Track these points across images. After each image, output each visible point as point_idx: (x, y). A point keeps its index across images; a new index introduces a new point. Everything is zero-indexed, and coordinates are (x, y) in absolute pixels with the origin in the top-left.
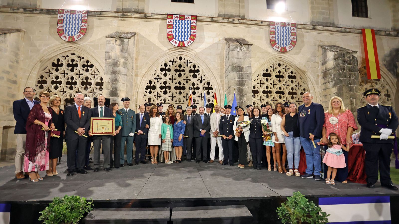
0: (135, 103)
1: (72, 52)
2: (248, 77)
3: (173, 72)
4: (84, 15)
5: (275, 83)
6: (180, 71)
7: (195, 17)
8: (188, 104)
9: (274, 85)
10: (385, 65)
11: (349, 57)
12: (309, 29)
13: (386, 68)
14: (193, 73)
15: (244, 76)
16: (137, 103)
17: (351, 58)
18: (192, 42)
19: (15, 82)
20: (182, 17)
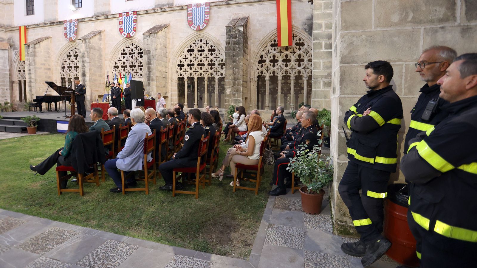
1: (75, 47)
2: (154, 57)
3: (128, 54)
4: (76, 22)
5: (196, 57)
6: (132, 54)
7: (136, 13)
9: (196, 58)
10: (305, 30)
11: (235, 32)
12: (223, 5)
13: (307, 32)
14: (140, 55)
15: (151, 57)
17: (237, 32)
18: (134, 32)
19: (49, 69)
20: (128, 14)
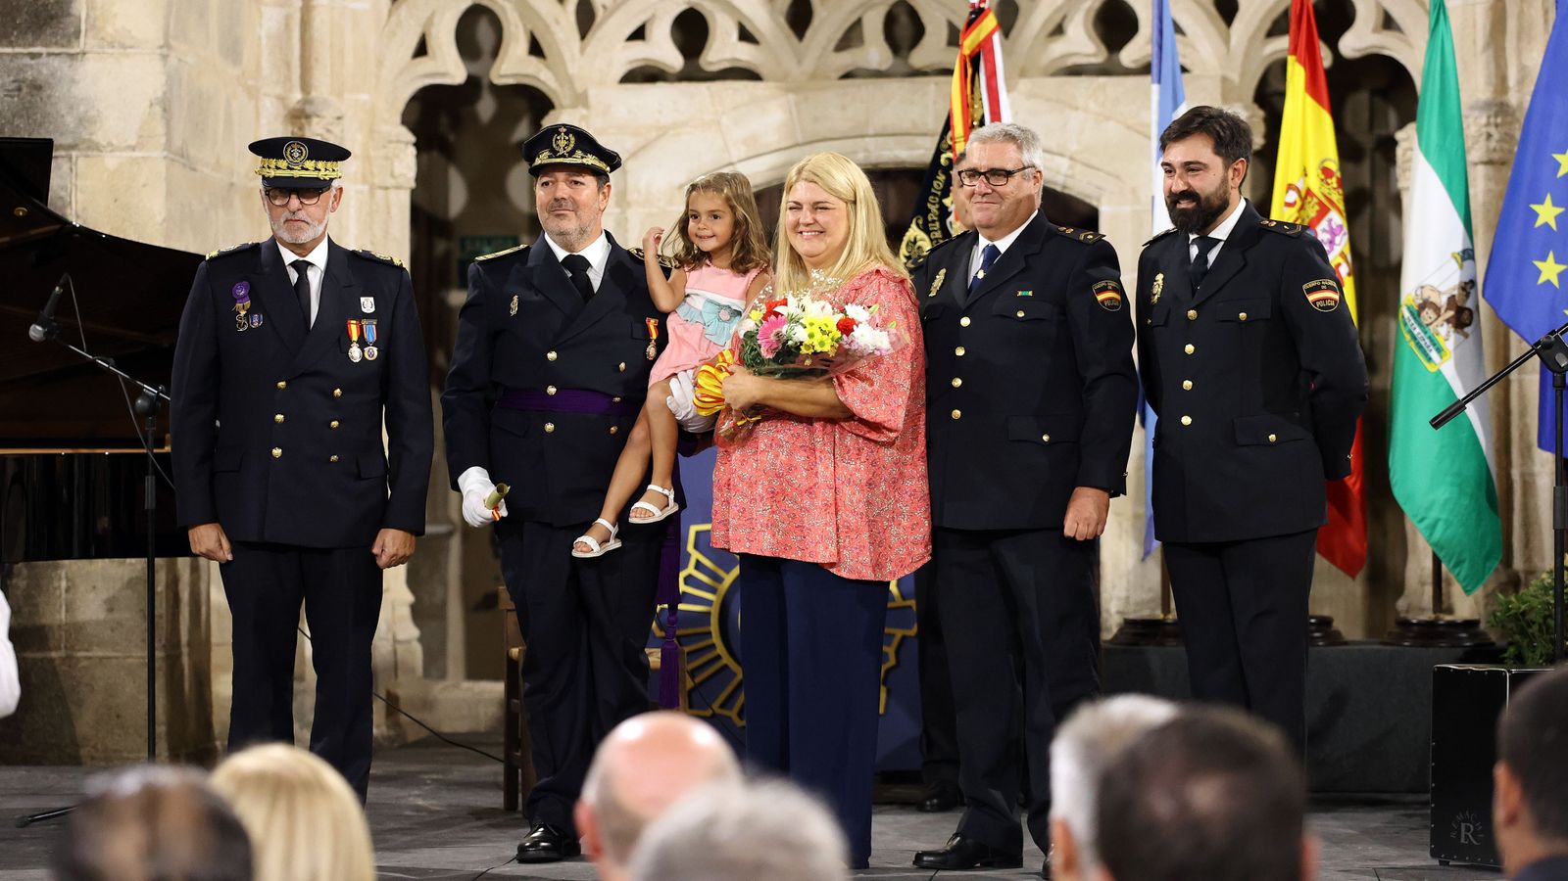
0: (278, 90)
8: (948, 126)
16: (305, 86)
